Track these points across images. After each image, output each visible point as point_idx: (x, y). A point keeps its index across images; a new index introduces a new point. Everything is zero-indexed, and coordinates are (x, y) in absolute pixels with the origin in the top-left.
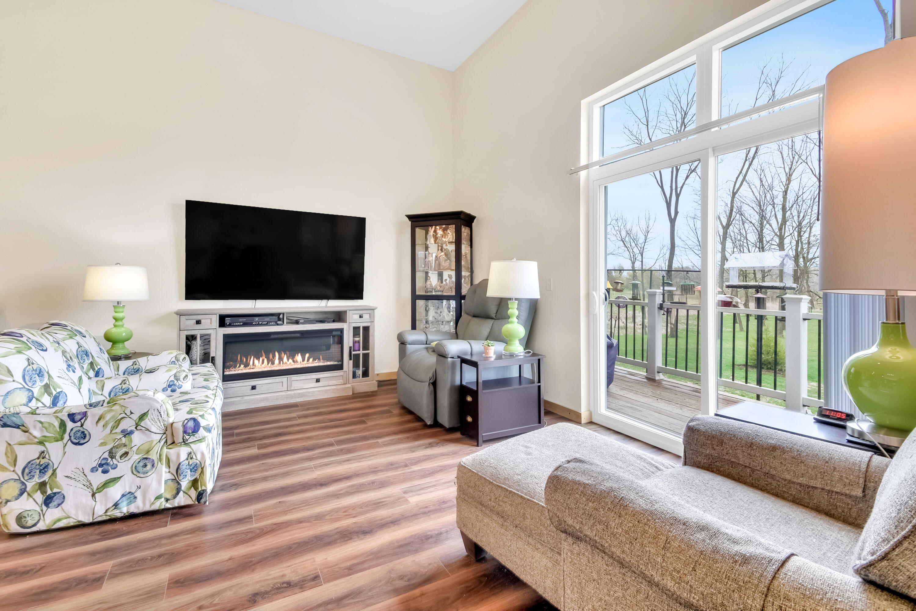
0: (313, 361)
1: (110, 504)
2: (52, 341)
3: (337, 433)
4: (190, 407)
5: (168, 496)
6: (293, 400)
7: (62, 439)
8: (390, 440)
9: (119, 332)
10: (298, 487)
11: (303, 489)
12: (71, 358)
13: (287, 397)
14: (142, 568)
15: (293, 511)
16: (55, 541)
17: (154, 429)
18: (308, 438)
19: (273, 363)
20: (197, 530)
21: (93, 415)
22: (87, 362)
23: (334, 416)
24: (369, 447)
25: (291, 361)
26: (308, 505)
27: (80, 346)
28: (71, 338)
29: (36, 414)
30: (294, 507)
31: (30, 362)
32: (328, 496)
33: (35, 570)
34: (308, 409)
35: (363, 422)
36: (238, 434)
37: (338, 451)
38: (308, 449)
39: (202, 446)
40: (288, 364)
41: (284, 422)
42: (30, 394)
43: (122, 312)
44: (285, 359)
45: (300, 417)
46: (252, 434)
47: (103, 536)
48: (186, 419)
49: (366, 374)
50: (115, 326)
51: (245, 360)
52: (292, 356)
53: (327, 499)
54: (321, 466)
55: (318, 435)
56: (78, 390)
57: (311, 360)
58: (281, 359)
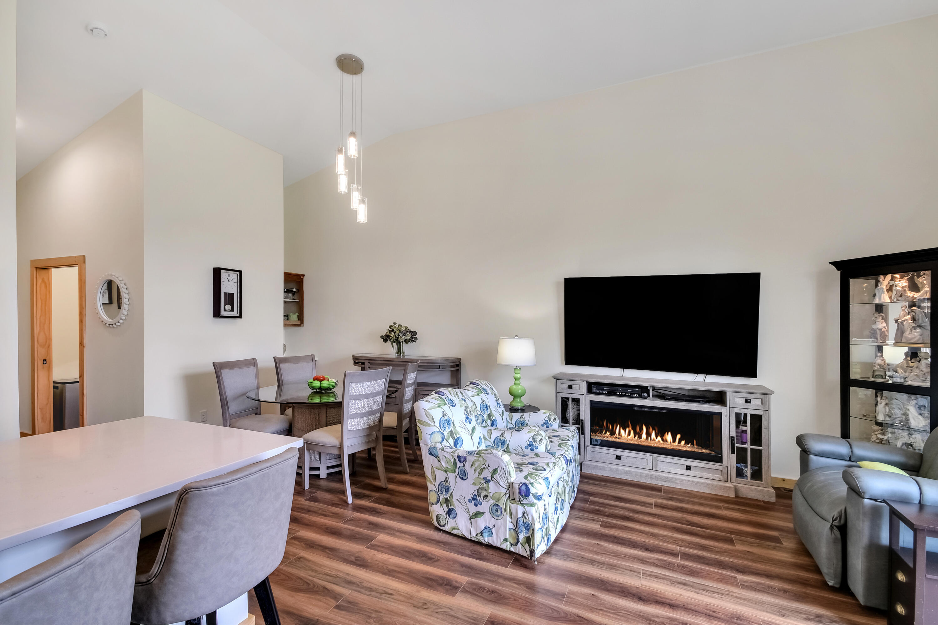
0: (685, 444)
1: (479, 532)
2: (460, 399)
3: (689, 543)
4: (529, 471)
5: (512, 542)
6: (658, 481)
7: (455, 472)
8: (755, 583)
9: (518, 389)
10: (616, 588)
11: (620, 593)
12: (470, 412)
13: (652, 477)
14: (480, 595)
15: (600, 612)
16: (451, 543)
17: (501, 483)
18: (654, 535)
19: (640, 437)
20: (523, 584)
21: (470, 461)
22: (487, 414)
23: (696, 519)
24: (722, 579)
25: (659, 438)
26: (616, 615)
27: (483, 401)
28: (478, 395)
29: (443, 451)
30: (602, 608)
31: (444, 414)
32: (641, 616)
33: (434, 560)
34: (671, 499)
35: (730, 541)
36: (593, 503)
37: (678, 566)
38: (647, 548)
39: (533, 510)
40: (656, 441)
41: (638, 505)
42: (443, 436)
43: (519, 373)
44: (653, 435)
45: (656, 505)
46: (604, 507)
47: (473, 553)
48: (521, 483)
49: (757, 475)
50: (515, 384)
51: (611, 427)
52: (661, 433)
53: (638, 619)
54: (650, 576)
55: (665, 536)
56: (470, 437)
57: (683, 442)
58: (648, 434)
